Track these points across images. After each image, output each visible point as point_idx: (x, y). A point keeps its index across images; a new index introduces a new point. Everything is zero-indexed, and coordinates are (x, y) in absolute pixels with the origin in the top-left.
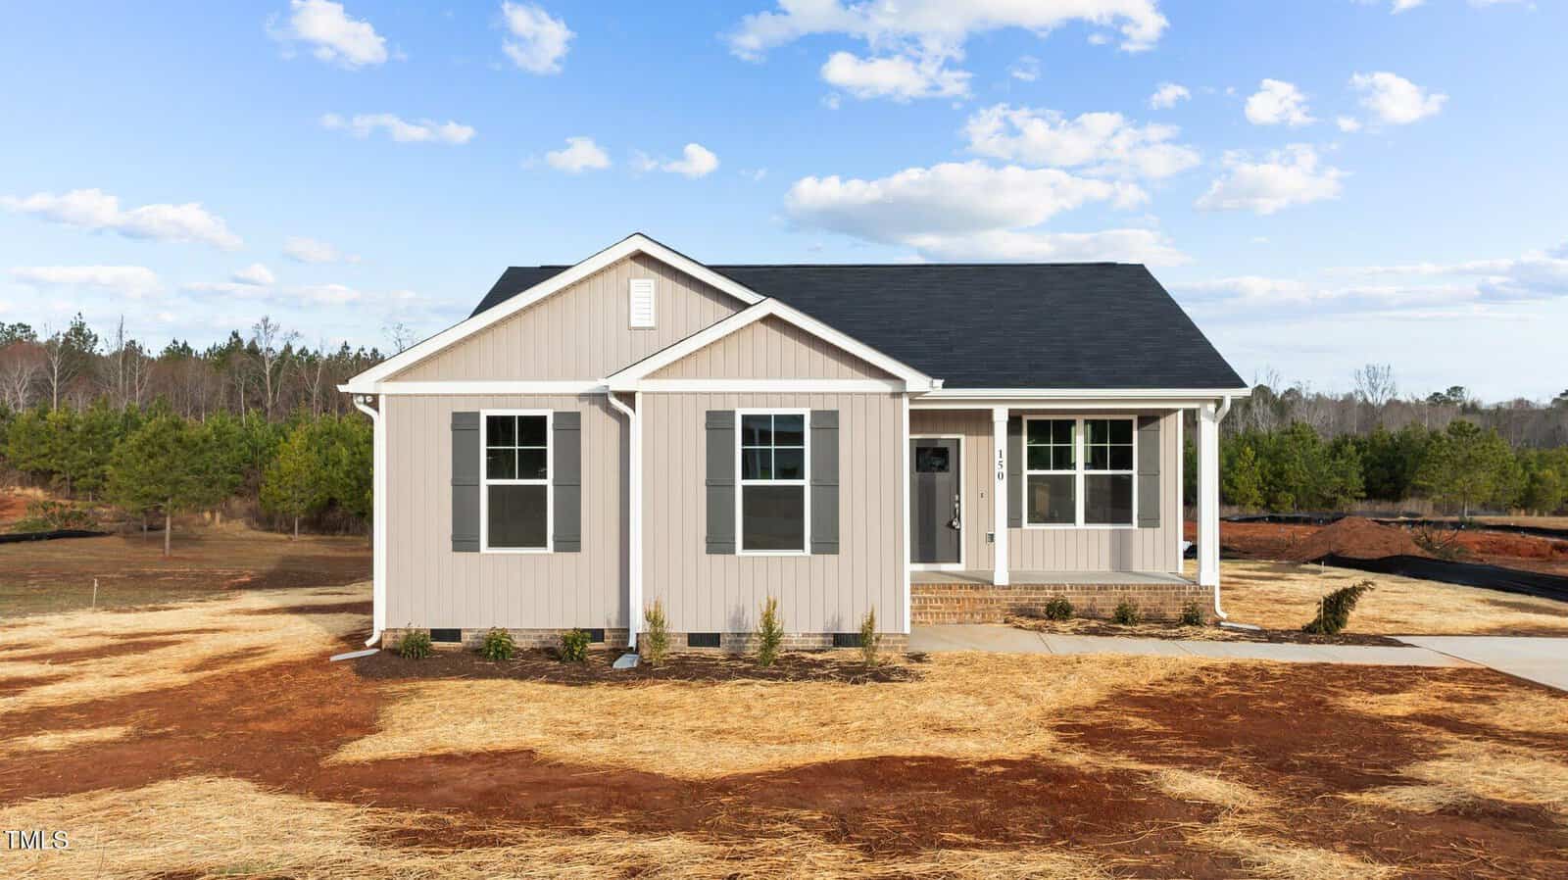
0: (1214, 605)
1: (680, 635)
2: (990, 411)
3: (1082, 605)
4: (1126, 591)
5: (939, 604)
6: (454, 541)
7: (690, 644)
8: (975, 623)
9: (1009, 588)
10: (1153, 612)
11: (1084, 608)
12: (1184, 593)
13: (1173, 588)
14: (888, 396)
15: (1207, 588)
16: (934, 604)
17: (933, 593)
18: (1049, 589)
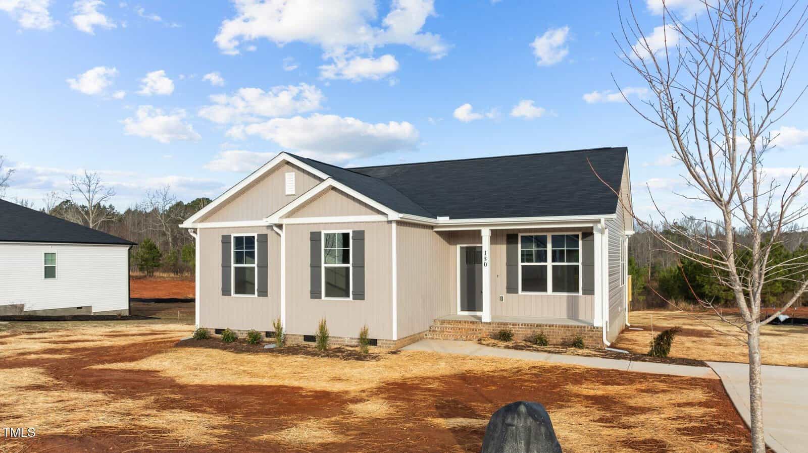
0: (602, 337)
1: (300, 336)
2: (480, 231)
3: (528, 334)
4: (552, 328)
5: (450, 330)
6: (223, 291)
7: (305, 340)
8: (463, 340)
9: (490, 323)
10: (567, 340)
11: (529, 336)
12: (584, 331)
13: (578, 327)
14: (386, 223)
15: (597, 328)
16: (448, 330)
17: (451, 325)
18: (510, 325)
